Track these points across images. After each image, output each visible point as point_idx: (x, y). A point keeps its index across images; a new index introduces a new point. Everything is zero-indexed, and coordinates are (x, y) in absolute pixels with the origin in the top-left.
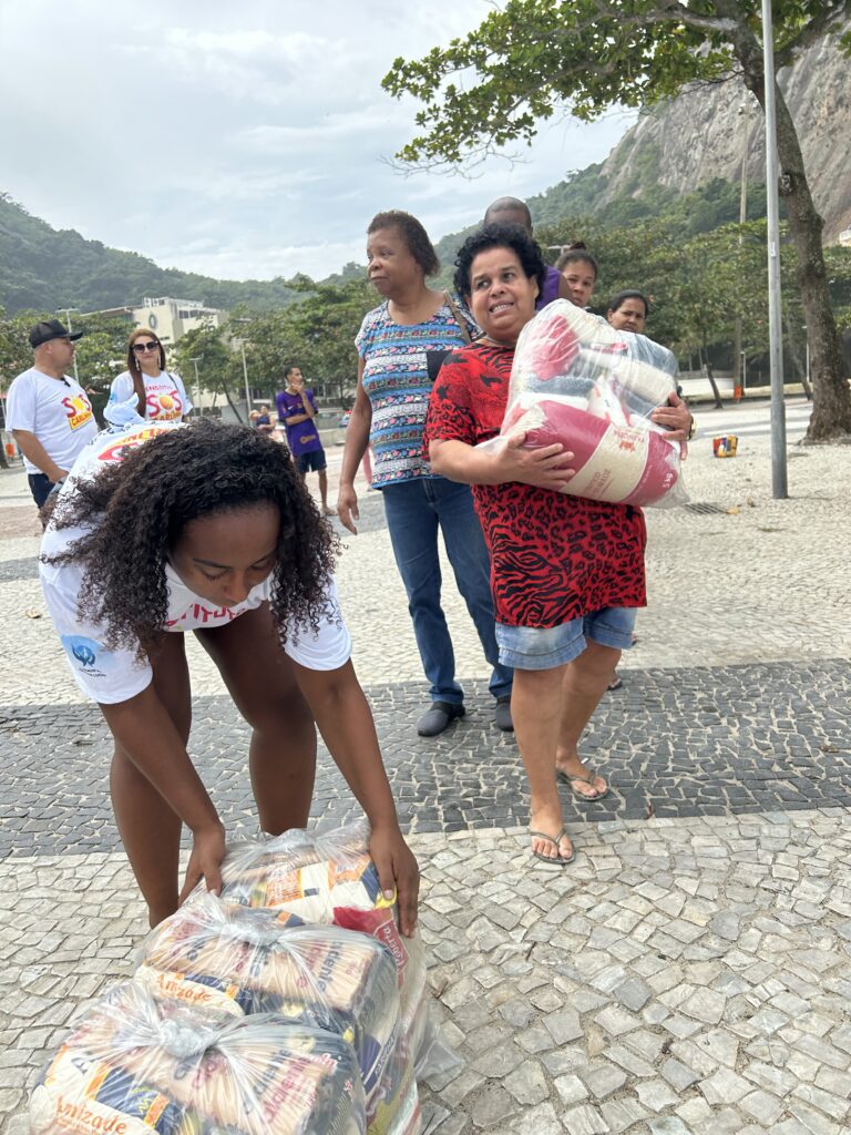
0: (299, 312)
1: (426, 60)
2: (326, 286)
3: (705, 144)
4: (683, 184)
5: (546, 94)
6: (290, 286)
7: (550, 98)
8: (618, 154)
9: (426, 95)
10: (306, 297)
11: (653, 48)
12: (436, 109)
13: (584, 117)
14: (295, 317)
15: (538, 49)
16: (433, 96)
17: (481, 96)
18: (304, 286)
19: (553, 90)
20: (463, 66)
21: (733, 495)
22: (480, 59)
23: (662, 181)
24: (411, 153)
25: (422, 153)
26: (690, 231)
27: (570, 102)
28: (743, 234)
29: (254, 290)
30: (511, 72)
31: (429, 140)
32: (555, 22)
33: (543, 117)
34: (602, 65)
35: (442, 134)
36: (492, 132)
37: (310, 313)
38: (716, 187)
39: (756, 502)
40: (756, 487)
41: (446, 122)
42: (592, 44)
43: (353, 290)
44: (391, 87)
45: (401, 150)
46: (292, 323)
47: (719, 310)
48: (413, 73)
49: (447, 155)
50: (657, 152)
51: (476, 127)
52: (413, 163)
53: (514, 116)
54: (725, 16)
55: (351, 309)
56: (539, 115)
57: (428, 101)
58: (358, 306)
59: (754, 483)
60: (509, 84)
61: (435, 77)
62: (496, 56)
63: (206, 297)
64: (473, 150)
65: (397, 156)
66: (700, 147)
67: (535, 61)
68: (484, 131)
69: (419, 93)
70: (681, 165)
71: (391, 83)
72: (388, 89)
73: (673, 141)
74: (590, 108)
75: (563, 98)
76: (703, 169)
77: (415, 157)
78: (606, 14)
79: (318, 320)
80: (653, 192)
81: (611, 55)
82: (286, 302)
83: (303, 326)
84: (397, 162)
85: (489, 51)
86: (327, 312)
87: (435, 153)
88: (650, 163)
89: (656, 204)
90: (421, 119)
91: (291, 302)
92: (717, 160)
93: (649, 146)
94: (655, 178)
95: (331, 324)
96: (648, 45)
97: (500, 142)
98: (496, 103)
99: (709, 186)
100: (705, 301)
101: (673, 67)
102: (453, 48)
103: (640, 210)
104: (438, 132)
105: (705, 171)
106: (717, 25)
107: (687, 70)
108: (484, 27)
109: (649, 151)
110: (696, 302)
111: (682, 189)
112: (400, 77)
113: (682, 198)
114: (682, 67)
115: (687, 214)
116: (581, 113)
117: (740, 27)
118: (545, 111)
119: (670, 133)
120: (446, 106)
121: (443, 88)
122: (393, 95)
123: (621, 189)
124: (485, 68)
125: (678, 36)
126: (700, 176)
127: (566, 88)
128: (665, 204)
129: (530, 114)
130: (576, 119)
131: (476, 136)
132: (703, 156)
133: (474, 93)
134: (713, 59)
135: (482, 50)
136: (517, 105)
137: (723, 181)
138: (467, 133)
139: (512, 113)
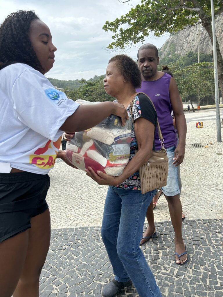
0: (82, 89)
1: (114, 22)
2: (89, 82)
3: (187, 43)
4: (182, 53)
5: (147, 30)
6: (80, 82)
7: (148, 31)
8: (165, 46)
9: (115, 31)
10: (84, 84)
11: (176, 17)
12: (117, 35)
13: (157, 36)
14: (81, 90)
15: (145, 18)
16: (116, 31)
17: (129, 31)
18: (83, 82)
19: (149, 29)
20: (124, 23)
21: (204, 140)
22: (129, 21)
23: (176, 53)
24: (111, 47)
25: (114, 47)
26: (184, 65)
27: (153, 32)
28: (199, 66)
29: (71, 83)
30: (137, 24)
31: (116, 43)
32: (149, 10)
33: (146, 36)
34: (162, 22)
35: (119, 41)
36: (133, 40)
37: (85, 89)
38: (190, 54)
39: (212, 143)
40: (211, 138)
41: (120, 38)
42: (159, 16)
43: (96, 83)
44: (105, 29)
45: (108, 45)
46: (80, 91)
47: (193, 86)
48: (111, 25)
49: (121, 47)
50: (175, 45)
51: (128, 39)
52: (111, 49)
53: (138, 36)
54: (196, 7)
55: (96, 88)
56: (145, 36)
57: (115, 33)
58: (97, 87)
59: (210, 136)
60: (137, 27)
61: (117, 26)
62: (133, 20)
63: (58, 85)
64: (127, 45)
65: (107, 47)
66: (186, 43)
67: (144, 21)
68: (130, 40)
69: (113, 30)
70: (181, 48)
71: (105, 28)
72: (104, 29)
73: (179, 42)
74: (159, 33)
75: (152, 31)
76: (187, 49)
77: (112, 48)
78: (163, 8)
79: (87, 91)
80: (174, 55)
81: (165, 18)
82: (79, 86)
83: (83, 92)
84: (107, 49)
85: (131, 19)
86: (89, 89)
87: (117, 46)
88: (173, 48)
89: (175, 59)
90: (113, 37)
91: (80, 86)
92: (191, 47)
93: (173, 44)
94: (174, 52)
95: (90, 92)
96: (174, 16)
97: (135, 43)
98: (133, 33)
99: (189, 54)
100: (190, 84)
101: (182, 22)
102: (121, 18)
103: (171, 60)
104: (118, 41)
105: (188, 50)
106: (194, 9)
107: (185, 22)
108: (130, 12)
109: (173, 45)
110: (187, 84)
111: (182, 54)
112: (108, 26)
113: (182, 57)
114: (184, 22)
115: (183, 61)
116: (156, 35)
117: (201, 10)
118: (147, 34)
119: (178, 40)
120: (120, 34)
121: (119, 29)
122: (106, 31)
123: (166, 55)
124: (130, 23)
125: (183, 13)
126: (186, 51)
127: (152, 28)
128: (178, 58)
129: (143, 36)
130: (155, 36)
131: (128, 42)
132: (187, 46)
133: (128, 30)
134: (192, 19)
135: (129, 18)
136: (139, 33)
137: (192, 52)
138: (126, 41)
139: (138, 35)
